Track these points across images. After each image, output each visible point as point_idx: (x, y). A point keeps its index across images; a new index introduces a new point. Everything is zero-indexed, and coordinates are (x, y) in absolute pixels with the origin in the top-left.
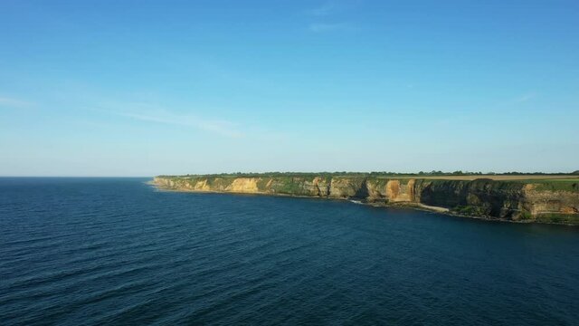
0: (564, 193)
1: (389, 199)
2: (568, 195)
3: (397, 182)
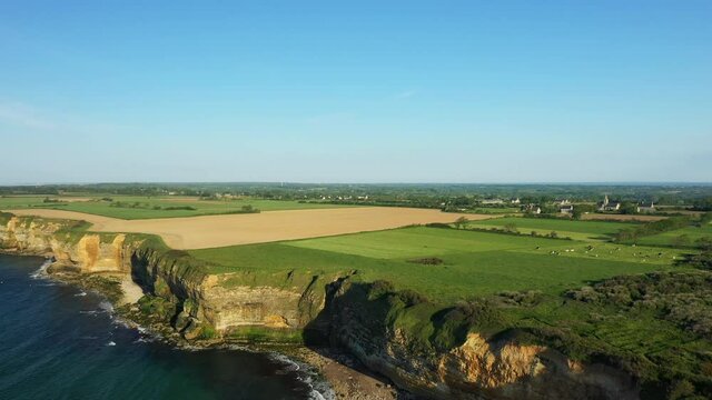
0: (269, 291)
1: (84, 267)
2: (273, 294)
3: (96, 238)
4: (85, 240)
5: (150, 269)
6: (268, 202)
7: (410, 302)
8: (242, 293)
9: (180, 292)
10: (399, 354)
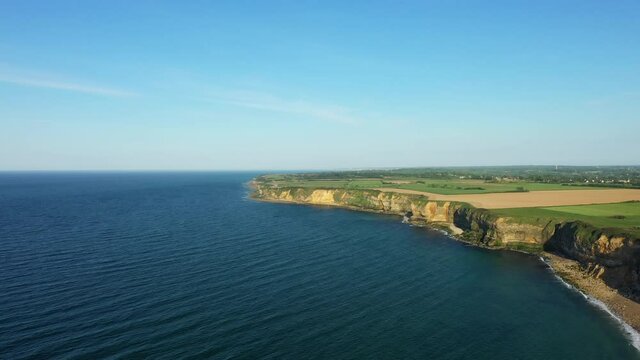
0: (528, 226)
1: (428, 219)
2: (530, 228)
3: (435, 204)
4: (429, 204)
5: (468, 218)
6: (538, 184)
7: (585, 226)
8: (515, 226)
9: (484, 227)
10: (579, 246)
